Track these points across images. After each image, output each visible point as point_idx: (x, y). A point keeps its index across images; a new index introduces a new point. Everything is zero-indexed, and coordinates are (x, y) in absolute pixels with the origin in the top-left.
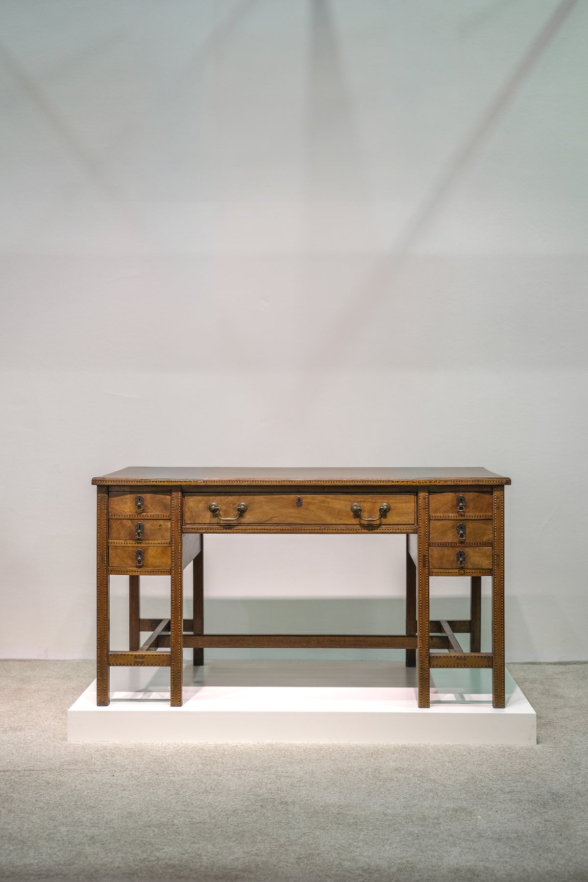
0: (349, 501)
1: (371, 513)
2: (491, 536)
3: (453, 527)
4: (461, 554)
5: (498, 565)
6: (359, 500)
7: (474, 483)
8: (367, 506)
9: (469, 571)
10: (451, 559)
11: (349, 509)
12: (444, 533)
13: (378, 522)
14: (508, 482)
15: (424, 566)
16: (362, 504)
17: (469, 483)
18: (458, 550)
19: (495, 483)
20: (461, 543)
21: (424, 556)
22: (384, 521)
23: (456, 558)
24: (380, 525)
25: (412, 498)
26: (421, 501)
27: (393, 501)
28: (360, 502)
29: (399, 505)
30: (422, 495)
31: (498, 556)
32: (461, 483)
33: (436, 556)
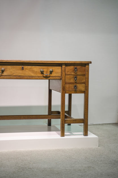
0: (40, 68)
1: (47, 72)
2: (85, 81)
3: (73, 77)
4: (75, 86)
5: (87, 90)
6: (43, 68)
7: (80, 63)
8: (45, 70)
9: (78, 92)
10: (72, 88)
11: (39, 71)
12: (70, 79)
13: (49, 76)
14: (91, 63)
15: (64, 90)
16: (44, 69)
17: (79, 63)
18: (75, 85)
19: (87, 63)
20: (76, 82)
21: (64, 87)
22: (51, 75)
23: (74, 88)
24: (50, 76)
25: (60, 67)
26: (63, 69)
27: (54, 68)
28: (43, 69)
29: (56, 70)
30: (63, 66)
31: (87, 87)
32: (76, 63)
33: (67, 87)
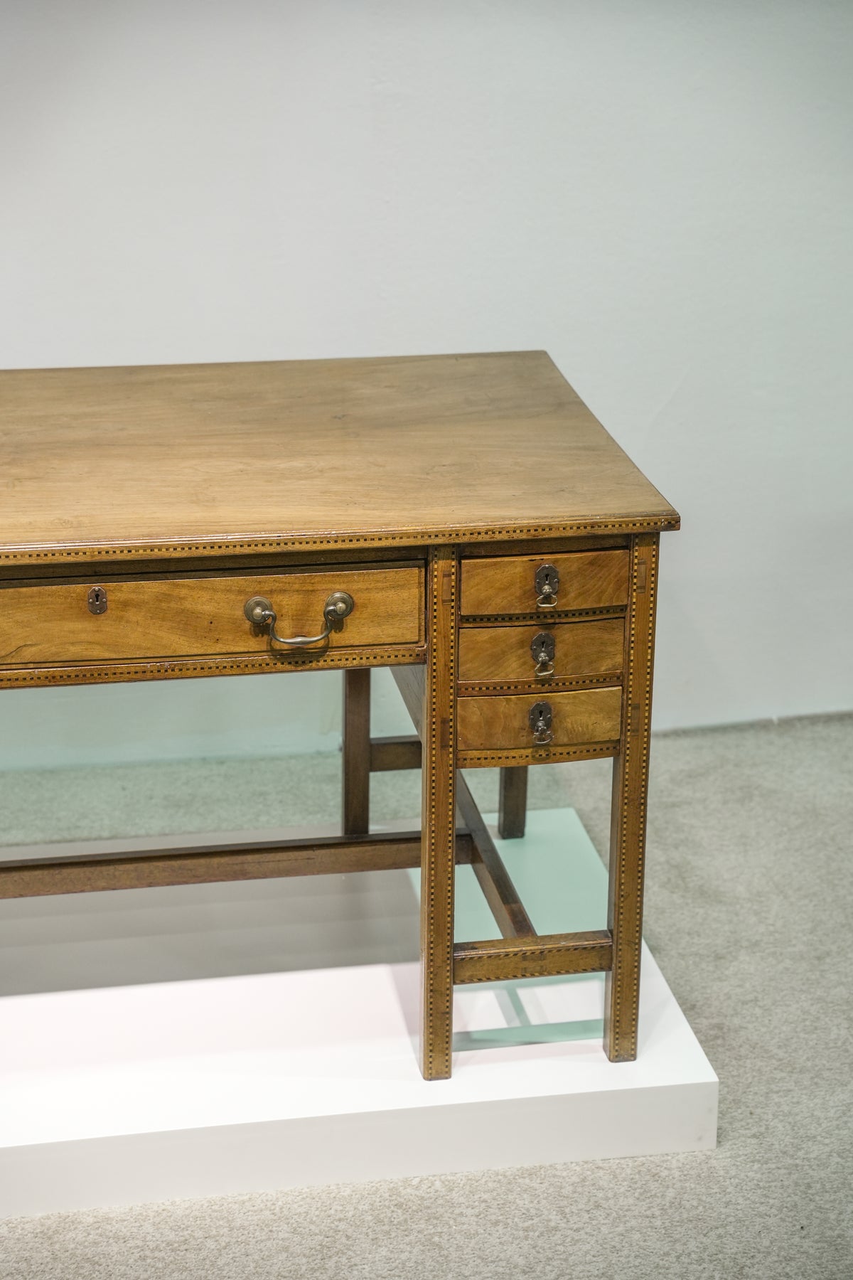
0: (240, 592)
1: (300, 619)
2: (619, 659)
3: (521, 644)
4: (541, 711)
5: (635, 731)
6: (267, 588)
7: (583, 532)
8: (288, 603)
9: (559, 750)
10: (516, 724)
11: (239, 613)
12: (497, 659)
13: (321, 644)
14: (673, 523)
15: (444, 746)
16: (278, 598)
17: (570, 533)
18: (534, 699)
19: (637, 529)
20: (543, 682)
21: (444, 722)
22: (336, 638)
23: (527, 723)
24: (326, 649)
25: (412, 575)
26: (436, 584)
27: (360, 586)
28: (271, 592)
29: (378, 596)
30: (440, 566)
31: (636, 707)
32: (547, 535)
33: (475, 719)
